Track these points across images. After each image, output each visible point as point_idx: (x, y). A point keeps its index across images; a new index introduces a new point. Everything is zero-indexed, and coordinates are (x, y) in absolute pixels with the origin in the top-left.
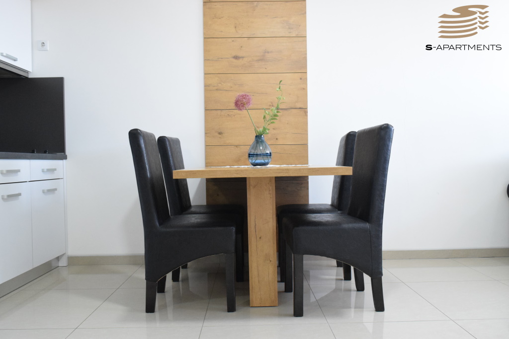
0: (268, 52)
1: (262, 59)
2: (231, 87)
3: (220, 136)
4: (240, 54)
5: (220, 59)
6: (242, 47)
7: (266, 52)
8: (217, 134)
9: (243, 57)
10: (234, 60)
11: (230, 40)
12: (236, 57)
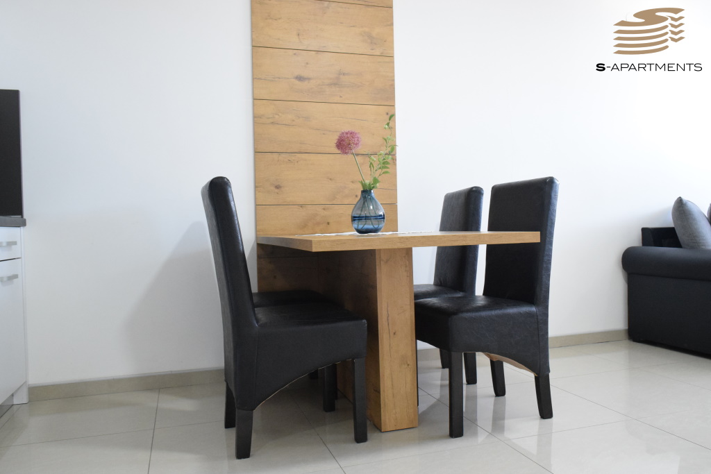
0: (344, 74)
1: (336, 83)
2: (293, 121)
3: (277, 190)
4: (305, 74)
5: (276, 79)
6: (307, 63)
7: (342, 73)
8: (273, 188)
9: (309, 79)
10: (297, 82)
11: (291, 52)
12: (300, 78)
